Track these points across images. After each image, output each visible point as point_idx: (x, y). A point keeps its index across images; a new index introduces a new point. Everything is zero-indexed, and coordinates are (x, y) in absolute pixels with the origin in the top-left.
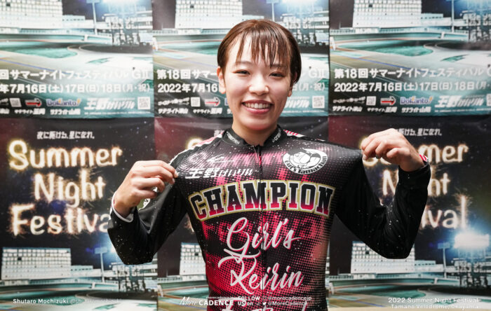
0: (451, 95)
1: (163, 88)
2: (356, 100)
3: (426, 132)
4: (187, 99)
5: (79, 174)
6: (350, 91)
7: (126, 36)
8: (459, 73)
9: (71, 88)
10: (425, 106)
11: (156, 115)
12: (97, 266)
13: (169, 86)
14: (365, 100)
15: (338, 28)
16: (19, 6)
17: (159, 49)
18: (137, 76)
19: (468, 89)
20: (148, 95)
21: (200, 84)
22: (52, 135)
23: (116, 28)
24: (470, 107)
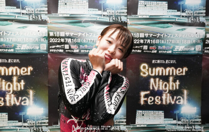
0: (180, 46)
1: (52, 40)
2: (139, 47)
4: (63, 45)
5: (12, 79)
6: (136, 43)
7: (35, 16)
8: (184, 36)
9: (9, 39)
10: (169, 50)
11: (48, 52)
12: (20, 121)
13: (55, 40)
14: (143, 47)
15: (131, 15)
17: (50, 23)
18: (40, 35)
19: (188, 43)
20: (45, 43)
21: (69, 39)
22: (0, 61)
23: (30, 13)
24: (188, 51)
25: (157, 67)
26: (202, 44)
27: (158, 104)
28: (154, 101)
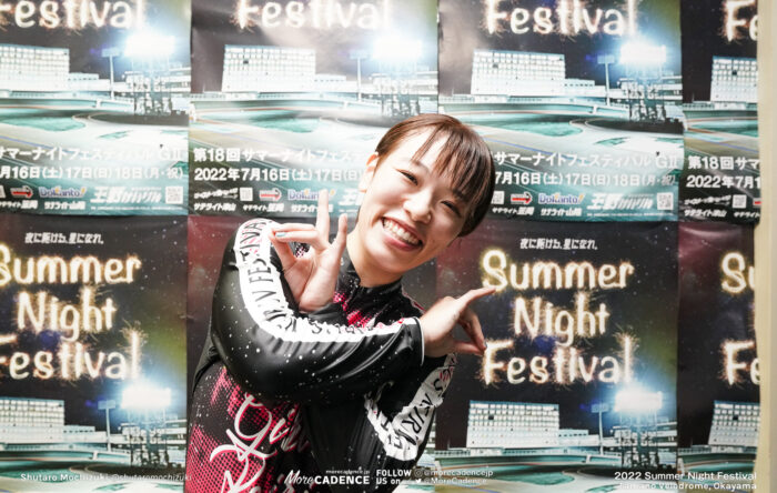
0: (608, 192)
1: (201, 175)
3: (575, 244)
4: (235, 190)
5: (80, 294)
7: (153, 101)
8: (618, 162)
9: (73, 172)
10: (574, 207)
11: (191, 212)
12: (100, 428)
13: (210, 172)
15: (450, 95)
16: (13, 61)
17: (198, 120)
18: (166, 157)
19: (632, 184)
20: (180, 184)
21: (254, 170)
22: (46, 238)
23: (140, 91)
24: (634, 211)
25: (536, 261)
26: (676, 188)
27: (539, 382)
28: (527, 372)
